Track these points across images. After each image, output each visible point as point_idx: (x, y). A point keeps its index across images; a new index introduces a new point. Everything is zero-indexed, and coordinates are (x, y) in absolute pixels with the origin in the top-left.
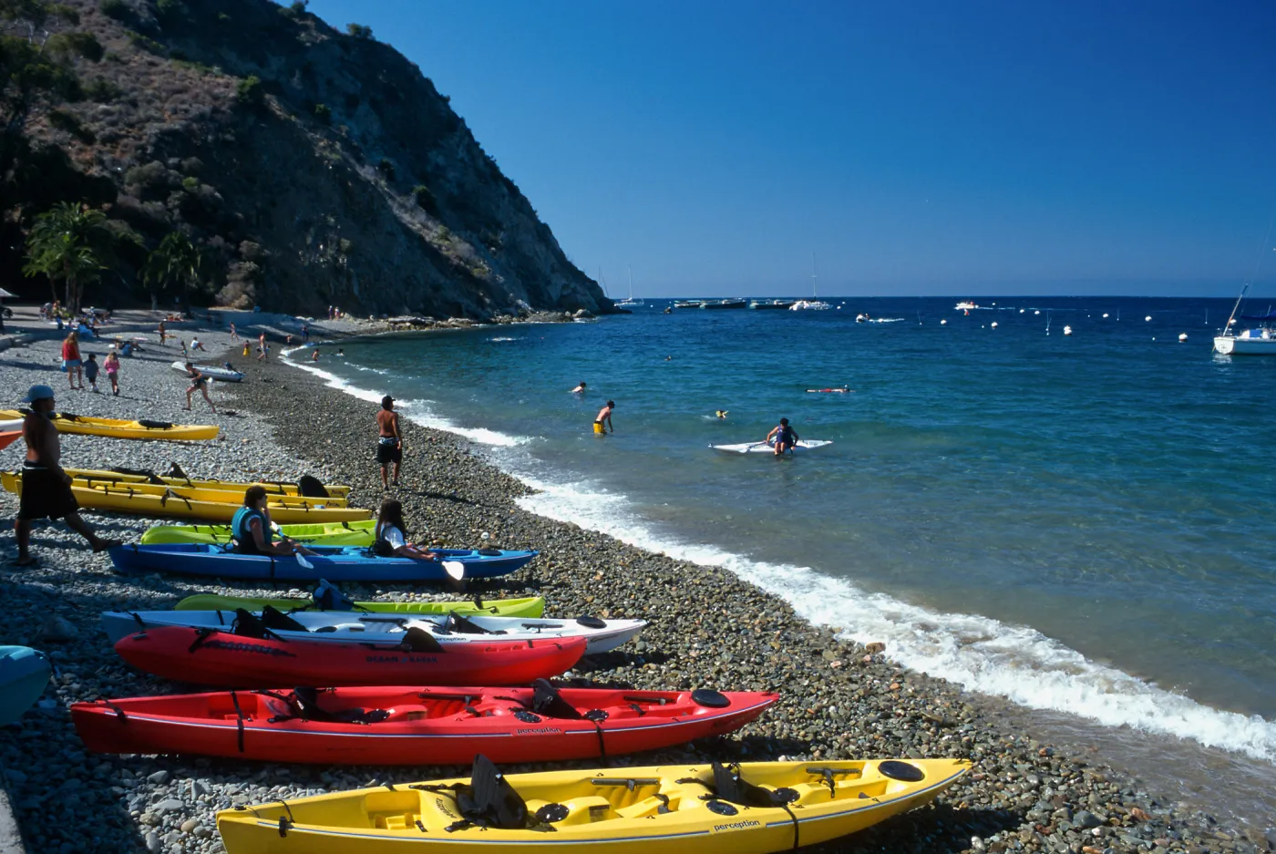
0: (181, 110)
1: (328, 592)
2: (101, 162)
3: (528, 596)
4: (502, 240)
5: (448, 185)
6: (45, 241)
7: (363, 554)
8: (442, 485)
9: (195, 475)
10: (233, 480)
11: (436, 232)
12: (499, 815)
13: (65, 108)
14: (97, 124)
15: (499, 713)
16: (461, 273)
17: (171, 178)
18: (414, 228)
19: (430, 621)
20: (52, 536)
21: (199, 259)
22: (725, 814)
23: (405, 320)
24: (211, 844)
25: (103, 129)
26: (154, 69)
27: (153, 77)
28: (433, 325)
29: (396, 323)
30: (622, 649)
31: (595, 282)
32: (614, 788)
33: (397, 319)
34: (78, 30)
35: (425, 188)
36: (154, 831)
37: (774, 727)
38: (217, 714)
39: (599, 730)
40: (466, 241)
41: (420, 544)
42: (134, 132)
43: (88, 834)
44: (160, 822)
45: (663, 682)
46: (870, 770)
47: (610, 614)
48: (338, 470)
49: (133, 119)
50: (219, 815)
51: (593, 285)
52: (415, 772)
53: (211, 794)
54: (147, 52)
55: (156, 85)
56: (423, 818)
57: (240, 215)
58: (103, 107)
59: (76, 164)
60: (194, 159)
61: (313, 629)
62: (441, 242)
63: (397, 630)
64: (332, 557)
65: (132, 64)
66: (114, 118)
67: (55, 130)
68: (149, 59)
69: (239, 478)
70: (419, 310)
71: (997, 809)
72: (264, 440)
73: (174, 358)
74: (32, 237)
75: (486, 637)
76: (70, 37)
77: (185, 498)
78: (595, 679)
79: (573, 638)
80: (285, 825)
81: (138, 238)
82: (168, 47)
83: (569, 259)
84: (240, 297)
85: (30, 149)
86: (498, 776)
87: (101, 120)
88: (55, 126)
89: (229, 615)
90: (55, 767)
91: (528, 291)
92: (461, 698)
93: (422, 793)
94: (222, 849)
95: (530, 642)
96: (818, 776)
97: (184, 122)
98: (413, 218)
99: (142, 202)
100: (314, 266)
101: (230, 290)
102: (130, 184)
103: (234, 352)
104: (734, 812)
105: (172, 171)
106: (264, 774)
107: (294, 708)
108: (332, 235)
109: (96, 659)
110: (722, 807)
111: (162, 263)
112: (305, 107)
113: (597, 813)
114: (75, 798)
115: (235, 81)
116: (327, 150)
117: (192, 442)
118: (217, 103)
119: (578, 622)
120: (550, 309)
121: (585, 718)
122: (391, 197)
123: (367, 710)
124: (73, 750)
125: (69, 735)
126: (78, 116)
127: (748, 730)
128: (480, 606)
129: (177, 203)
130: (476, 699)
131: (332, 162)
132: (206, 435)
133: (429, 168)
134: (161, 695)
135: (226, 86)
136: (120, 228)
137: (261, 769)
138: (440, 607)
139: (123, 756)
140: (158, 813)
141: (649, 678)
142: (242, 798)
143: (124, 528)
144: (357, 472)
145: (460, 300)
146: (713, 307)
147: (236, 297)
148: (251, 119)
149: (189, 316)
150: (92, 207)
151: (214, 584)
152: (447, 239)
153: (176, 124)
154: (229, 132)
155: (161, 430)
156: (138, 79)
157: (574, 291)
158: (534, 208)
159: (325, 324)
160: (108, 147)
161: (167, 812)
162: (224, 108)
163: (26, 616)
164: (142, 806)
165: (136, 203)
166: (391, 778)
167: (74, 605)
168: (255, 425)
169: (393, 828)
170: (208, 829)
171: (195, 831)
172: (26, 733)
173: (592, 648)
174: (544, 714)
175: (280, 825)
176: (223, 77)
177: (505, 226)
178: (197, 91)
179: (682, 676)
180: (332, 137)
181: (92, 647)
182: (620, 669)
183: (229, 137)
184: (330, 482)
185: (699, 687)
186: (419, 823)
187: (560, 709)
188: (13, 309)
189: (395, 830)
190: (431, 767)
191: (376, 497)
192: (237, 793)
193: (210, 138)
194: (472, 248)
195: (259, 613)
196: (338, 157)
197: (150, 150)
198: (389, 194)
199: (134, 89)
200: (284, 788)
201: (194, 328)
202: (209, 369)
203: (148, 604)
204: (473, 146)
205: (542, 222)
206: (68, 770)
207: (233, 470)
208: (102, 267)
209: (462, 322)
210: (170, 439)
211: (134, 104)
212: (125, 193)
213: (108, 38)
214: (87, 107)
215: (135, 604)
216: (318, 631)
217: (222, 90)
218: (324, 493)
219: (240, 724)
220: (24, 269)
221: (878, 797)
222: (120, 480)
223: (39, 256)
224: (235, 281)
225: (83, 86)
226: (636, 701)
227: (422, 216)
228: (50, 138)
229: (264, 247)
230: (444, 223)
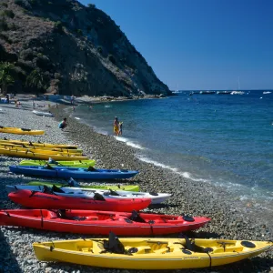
5: (119, 54)
7: (85, 170)
11: (115, 69)
17: (34, 54)
35: (112, 55)
37: (209, 229)
38: (36, 216)
46: (238, 244)
50: (33, 244)
62: (116, 72)
70: (109, 94)
77: (33, 152)
83: (158, 78)
91: (144, 88)
96: (220, 245)
98: (108, 65)
107: (58, 215)
108: (82, 71)
120: (151, 94)
122: (101, 59)
127: (202, 229)
128: (119, 188)
137: (48, 233)
138: (107, 187)
145: (122, 91)
152: (119, 72)
157: (160, 88)
204: (127, 42)
227: (111, 64)
229: (61, 74)
230: (118, 66)
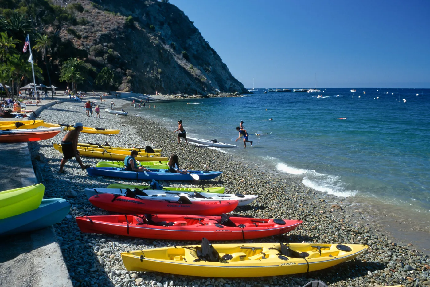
0: (108, 28)
1: (155, 184)
2: (83, 45)
3: (219, 186)
4: (210, 69)
5: (193, 51)
6: (66, 70)
7: (166, 171)
8: (191, 150)
9: (112, 145)
10: (124, 147)
12: (210, 257)
13: (72, 27)
14: (82, 33)
15: (210, 224)
16: (197, 80)
17: (105, 50)
18: (182, 65)
19: (188, 194)
20: (69, 164)
21: (113, 75)
22: (284, 260)
23: (179, 96)
24: (119, 263)
25: (83, 34)
26: (99, 14)
27: (99, 17)
28: (188, 97)
29: (176, 96)
30: (250, 204)
31: (241, 83)
32: (247, 250)
33: (176, 95)
34: (76, 2)
36: (102, 258)
37: (300, 232)
38: (121, 222)
39: (243, 231)
40: (199, 69)
41: (184, 169)
42: (93, 35)
43: (82, 258)
44: (103, 255)
45: (264, 216)
46: (333, 247)
47: (246, 193)
48: (158, 144)
49: (93, 30)
50: (122, 254)
51: (240, 84)
52: (183, 243)
53: (119, 247)
54: (97, 9)
55: (100, 19)
56: (185, 257)
57: (126, 61)
58: (83, 27)
59: (75, 45)
60: (112, 43)
61: (150, 196)
62: (191, 70)
63: (177, 196)
64: (156, 172)
65: (93, 13)
66: (87, 30)
67: (69, 35)
68: (98, 11)
69: (126, 146)
70: (183, 92)
71: (377, 262)
72: (134, 134)
73: (106, 108)
74: (62, 69)
75: (205, 199)
76: (74, 5)
77: (109, 153)
78: (241, 214)
79: (234, 200)
80: (142, 258)
81: (94, 69)
82: (104, 7)
83: (233, 75)
85: (62, 41)
86: (210, 245)
87: (83, 31)
88: (69, 33)
89: (124, 191)
90: (71, 236)
91: (219, 86)
92: (198, 219)
93: (185, 249)
94: (123, 264)
95: (220, 202)
96: (316, 249)
97: (108, 31)
99: (95, 58)
100: (149, 78)
101: (123, 86)
102: (92, 52)
103: (124, 106)
104: (287, 259)
105: (105, 47)
106: (135, 241)
107: (144, 221)
108: (155, 68)
109: (83, 203)
110: (283, 258)
111: (101, 77)
112: (146, 25)
113: (242, 258)
114: (77, 246)
115: (125, 18)
116: (154, 40)
117: (112, 135)
118: (119, 25)
119: (236, 196)
120: (226, 92)
121: (238, 227)
122: (175, 55)
123: (167, 222)
124: (77, 231)
125: (76, 227)
126: (76, 30)
127: (292, 233)
128: (203, 189)
129: (106, 57)
130: (203, 220)
131: (155, 44)
132: (116, 133)
133: (187, 45)
134: (103, 215)
135: (122, 19)
136: (89, 66)
137: (134, 240)
138: (191, 189)
139: (92, 234)
140: (103, 252)
141: (259, 214)
142: (128, 249)
143: (91, 162)
144: (163, 145)
145: (197, 89)
146: (280, 91)
147: (125, 88)
148: (130, 30)
149: (110, 94)
150: (80, 59)
151: (119, 180)
152: (193, 69)
153: (106, 32)
154: (123, 34)
155: (102, 131)
156: (94, 18)
157: (234, 86)
158: (221, 58)
159: (153, 97)
160: (85, 40)
161: (106, 252)
162: (121, 27)
163: (62, 189)
164: (98, 249)
165: (94, 58)
166: (175, 244)
167: (76, 186)
168: (131, 129)
169: (176, 260)
170: (118, 258)
171: (114, 258)
172: (63, 225)
173: (240, 204)
174: (225, 225)
175: (141, 258)
177: (211, 64)
178: (113, 21)
179: (270, 214)
180: (156, 35)
181: (82, 199)
182: (249, 211)
183: (123, 36)
184: (155, 148)
185: (275, 218)
186: (184, 259)
187: (230, 224)
188: (57, 92)
189: (177, 261)
190: (188, 241)
191: (170, 153)
192: (127, 247)
193: (117, 36)
194: (201, 72)
195: (133, 190)
196: (158, 42)
197: (98, 40)
198: (174, 54)
199: (93, 21)
200: (142, 246)
201: (112, 98)
202: (117, 111)
203: (98, 186)
204: (201, 38)
205: (224, 63)
206: (76, 238)
207: (124, 144)
208: (83, 79)
209: (197, 96)
210: (104, 134)
211: (93, 26)
212: (90, 55)
213: (85, 5)
214: (79, 27)
215: (95, 186)
216: (152, 196)
217: (120, 21)
218: (153, 152)
219: (128, 225)
220: (59, 79)
221: (336, 256)
222: (90, 147)
223: (64, 75)
224: (124, 83)
225: (78, 20)
226: (255, 222)
227: (184, 61)
228: (67, 37)
229: (133, 72)
230: (192, 63)
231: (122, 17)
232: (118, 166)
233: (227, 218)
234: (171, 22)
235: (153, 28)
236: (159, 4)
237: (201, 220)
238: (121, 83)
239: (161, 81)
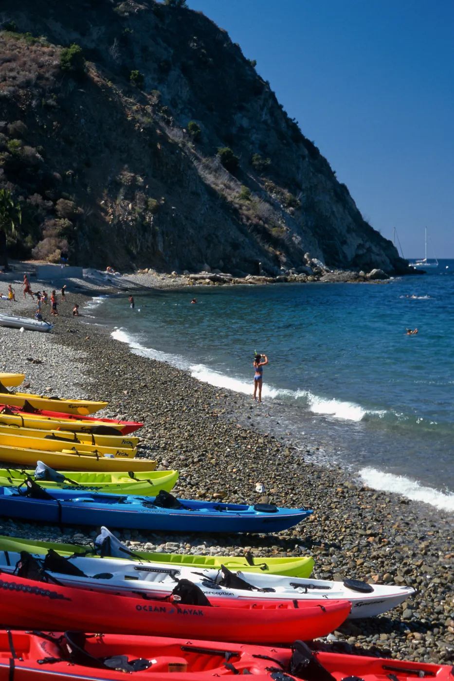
0: (9, 78)
1: (107, 540)
3: (300, 555)
4: (300, 200)
5: (251, 147)
7: (146, 503)
11: (237, 192)
15: (256, 671)
16: (260, 232)
18: (217, 188)
19: (201, 574)
21: (20, 217)
28: (231, 282)
29: (196, 279)
30: (388, 615)
31: (390, 242)
33: (197, 276)
35: (229, 149)
40: (266, 201)
47: (379, 579)
51: (388, 246)
57: (58, 175)
60: (19, 123)
61: (90, 575)
62: (242, 202)
64: (116, 505)
70: (218, 267)
75: (252, 593)
78: (357, 645)
79: (338, 601)
83: (365, 219)
84: (55, 251)
89: (15, 557)
91: (324, 250)
92: (221, 654)
95: (296, 602)
97: (11, 88)
98: (217, 178)
100: (119, 226)
101: (44, 245)
107: (62, 651)
108: (139, 195)
112: (121, 73)
115: (59, 50)
116: (139, 114)
118: (42, 71)
119: (346, 585)
120: (345, 269)
122: (197, 158)
123: (130, 658)
128: (251, 562)
130: (236, 655)
131: (143, 126)
132: (12, 383)
133: (234, 131)
135: (51, 54)
138: (213, 561)
141: (413, 648)
144: (147, 424)
147: (50, 252)
148: (72, 85)
152: (248, 199)
153: (5, 91)
154: (52, 97)
157: (369, 250)
158: (333, 169)
159: (131, 279)
162: (47, 75)
168: (58, 374)
173: (356, 612)
174: (301, 677)
176: (48, 47)
177: (304, 187)
178: (25, 59)
180: (144, 101)
182: (384, 636)
183: (51, 102)
193: (34, 102)
194: (271, 208)
195: (43, 556)
196: (149, 120)
198: (195, 156)
202: (21, 320)
204: (276, 109)
205: (341, 182)
209: (259, 280)
216: (95, 577)
217: (47, 58)
219: (12, 663)
224: (50, 236)
226: (395, 671)
227: (225, 177)
229: (78, 204)
230: (245, 183)
231: (52, 47)
232: (7, 482)
233: (308, 655)
234: (191, 62)
235: (139, 79)
236: (159, 11)
237: (230, 657)
238: (39, 238)
239: (154, 235)
